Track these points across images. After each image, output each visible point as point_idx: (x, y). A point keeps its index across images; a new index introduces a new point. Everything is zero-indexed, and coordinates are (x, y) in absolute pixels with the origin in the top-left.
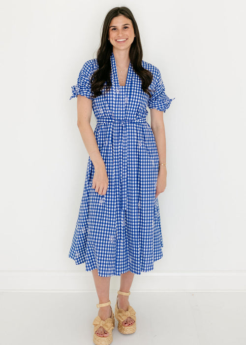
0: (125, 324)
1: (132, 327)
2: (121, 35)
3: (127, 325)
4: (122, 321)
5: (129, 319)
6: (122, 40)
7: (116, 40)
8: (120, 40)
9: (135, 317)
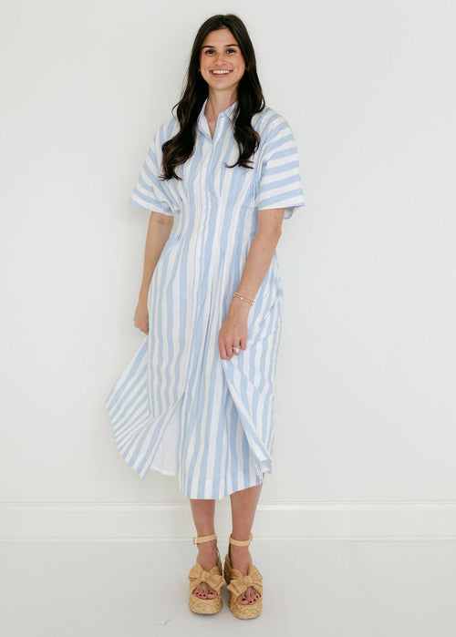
0: (244, 600)
1: (255, 606)
2: (220, 63)
3: (246, 602)
4: (238, 595)
5: (249, 591)
6: (222, 72)
7: (212, 71)
8: (219, 72)
9: (261, 586)
